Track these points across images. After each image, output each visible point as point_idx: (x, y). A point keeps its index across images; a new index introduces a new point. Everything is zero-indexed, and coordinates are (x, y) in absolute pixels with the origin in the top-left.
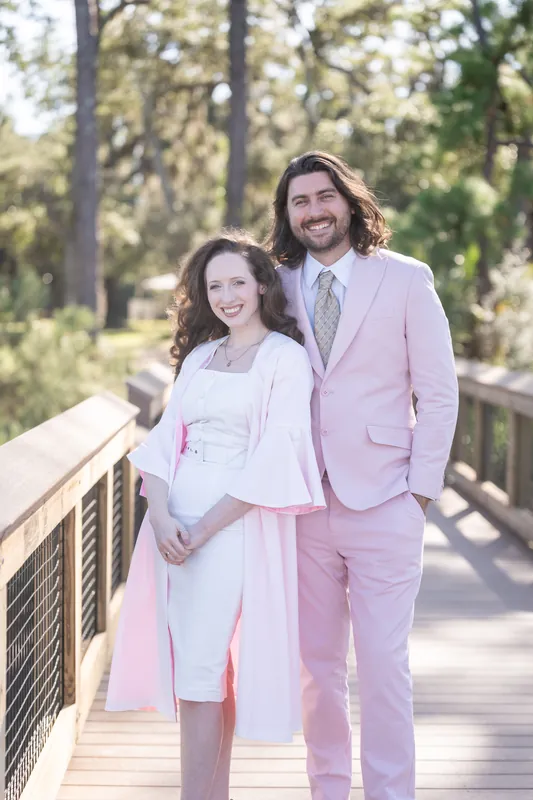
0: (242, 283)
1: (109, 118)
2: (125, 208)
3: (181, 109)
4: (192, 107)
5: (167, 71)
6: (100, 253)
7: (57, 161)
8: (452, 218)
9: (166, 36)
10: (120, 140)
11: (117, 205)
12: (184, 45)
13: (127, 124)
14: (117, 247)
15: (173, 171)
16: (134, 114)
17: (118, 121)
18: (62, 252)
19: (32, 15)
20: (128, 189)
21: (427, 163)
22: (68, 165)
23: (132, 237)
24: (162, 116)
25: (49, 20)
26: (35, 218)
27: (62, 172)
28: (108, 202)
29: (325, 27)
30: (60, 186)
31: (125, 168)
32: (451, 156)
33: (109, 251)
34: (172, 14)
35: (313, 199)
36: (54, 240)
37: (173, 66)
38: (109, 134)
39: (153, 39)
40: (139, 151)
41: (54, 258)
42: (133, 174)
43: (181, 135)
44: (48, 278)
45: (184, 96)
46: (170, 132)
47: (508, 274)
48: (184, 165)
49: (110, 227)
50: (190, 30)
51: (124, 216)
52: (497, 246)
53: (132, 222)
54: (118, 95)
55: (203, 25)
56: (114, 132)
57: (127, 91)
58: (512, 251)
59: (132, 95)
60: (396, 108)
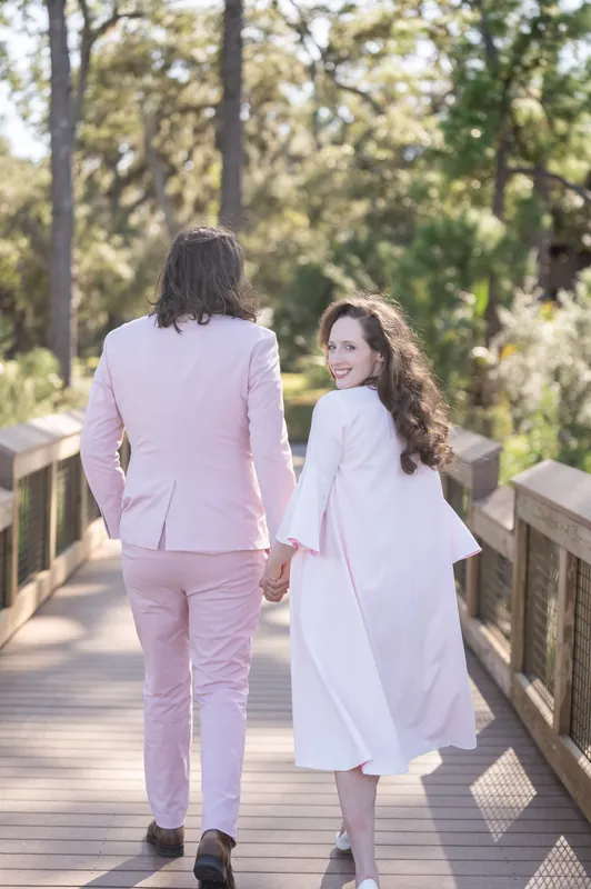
0: (353, 348)
1: (112, 141)
2: (117, 239)
3: (187, 135)
4: (198, 131)
5: (172, 92)
8: (457, 253)
9: (171, 53)
10: (125, 165)
11: (107, 238)
12: (192, 63)
13: (132, 149)
14: (108, 281)
15: (178, 200)
16: (137, 136)
17: (124, 145)
19: (25, 29)
20: (133, 219)
21: (434, 193)
23: (126, 272)
26: (20, 249)
27: (48, 200)
28: (98, 232)
29: (338, 44)
32: (459, 186)
34: (176, 29)
37: (180, 86)
38: (111, 160)
39: (156, 55)
42: (139, 202)
45: (191, 118)
46: (179, 157)
47: (519, 315)
48: (190, 195)
49: (101, 259)
50: (197, 47)
51: (117, 248)
52: (506, 284)
53: (126, 254)
54: (120, 117)
55: (210, 41)
56: (120, 156)
57: (129, 113)
58: (523, 290)
59: (134, 118)
60: (404, 131)
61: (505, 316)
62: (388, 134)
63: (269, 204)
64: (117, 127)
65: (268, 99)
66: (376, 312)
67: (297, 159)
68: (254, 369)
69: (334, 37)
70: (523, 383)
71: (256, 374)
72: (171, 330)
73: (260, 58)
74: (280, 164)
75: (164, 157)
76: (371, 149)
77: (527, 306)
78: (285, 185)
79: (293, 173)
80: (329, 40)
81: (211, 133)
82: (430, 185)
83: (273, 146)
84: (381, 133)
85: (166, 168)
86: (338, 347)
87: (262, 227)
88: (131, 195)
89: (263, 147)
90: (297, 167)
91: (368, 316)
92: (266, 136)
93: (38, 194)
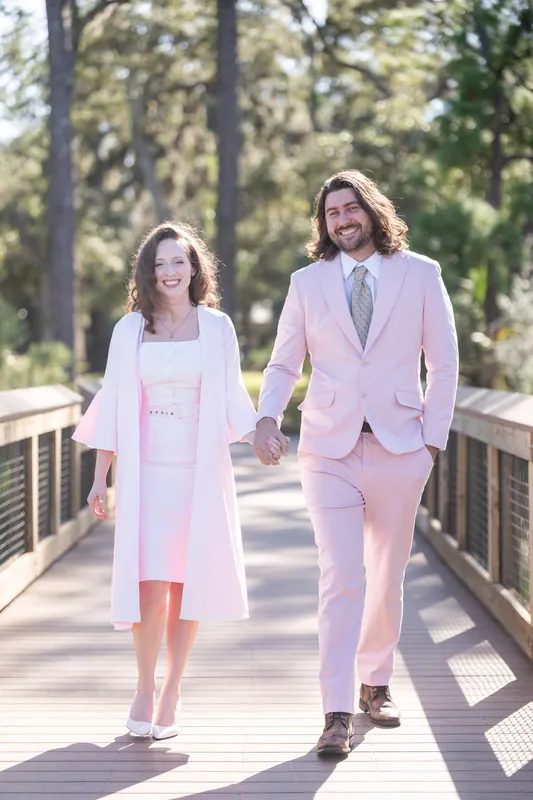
0: (181, 262)
1: (94, 122)
2: (109, 231)
3: (176, 115)
4: (188, 110)
5: (161, 67)
6: (77, 284)
7: (32, 180)
8: (453, 240)
9: (158, 29)
11: (98, 230)
12: (180, 37)
13: (114, 130)
14: (100, 275)
15: (168, 185)
16: (122, 118)
17: (104, 126)
18: (37, 283)
20: (117, 206)
22: (43, 185)
23: (117, 264)
24: (154, 120)
25: (21, 14)
26: (8, 245)
27: (36, 191)
28: (89, 225)
29: (337, 17)
30: (34, 207)
31: (114, 180)
32: (456, 174)
33: (90, 281)
34: (162, 3)
35: (342, 211)
36: (27, 268)
37: (167, 61)
38: (92, 141)
39: (142, 30)
40: (130, 160)
41: (29, 290)
42: (123, 187)
43: (177, 143)
44: (23, 314)
45: (180, 96)
46: (166, 138)
47: (516, 300)
48: (180, 178)
49: (92, 253)
50: (186, 20)
51: (107, 240)
52: (503, 271)
53: (116, 247)
54: (103, 96)
55: (200, 14)
56: (101, 136)
57: (114, 92)
58: (520, 276)
59: (119, 97)
60: (404, 117)
61: (503, 301)
62: (388, 120)
63: (266, 187)
64: (100, 107)
65: (264, 75)
67: (295, 138)
69: (333, 11)
70: (521, 366)
73: (253, 32)
74: (278, 144)
75: (150, 138)
76: (370, 135)
77: (525, 291)
78: (285, 168)
79: (291, 155)
80: (328, 13)
81: (202, 112)
82: (429, 173)
83: (269, 123)
84: (381, 119)
85: (152, 149)
87: (259, 213)
89: (259, 124)
90: (297, 148)
92: (261, 111)
93: (26, 187)
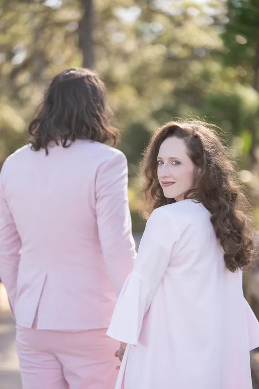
0: (178, 163)
10: (20, 58)
66: (198, 133)
68: (98, 185)
71: (101, 188)
72: (42, 152)
86: (166, 162)
88: (23, 78)
91: (191, 136)
